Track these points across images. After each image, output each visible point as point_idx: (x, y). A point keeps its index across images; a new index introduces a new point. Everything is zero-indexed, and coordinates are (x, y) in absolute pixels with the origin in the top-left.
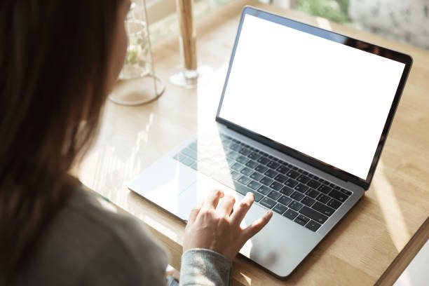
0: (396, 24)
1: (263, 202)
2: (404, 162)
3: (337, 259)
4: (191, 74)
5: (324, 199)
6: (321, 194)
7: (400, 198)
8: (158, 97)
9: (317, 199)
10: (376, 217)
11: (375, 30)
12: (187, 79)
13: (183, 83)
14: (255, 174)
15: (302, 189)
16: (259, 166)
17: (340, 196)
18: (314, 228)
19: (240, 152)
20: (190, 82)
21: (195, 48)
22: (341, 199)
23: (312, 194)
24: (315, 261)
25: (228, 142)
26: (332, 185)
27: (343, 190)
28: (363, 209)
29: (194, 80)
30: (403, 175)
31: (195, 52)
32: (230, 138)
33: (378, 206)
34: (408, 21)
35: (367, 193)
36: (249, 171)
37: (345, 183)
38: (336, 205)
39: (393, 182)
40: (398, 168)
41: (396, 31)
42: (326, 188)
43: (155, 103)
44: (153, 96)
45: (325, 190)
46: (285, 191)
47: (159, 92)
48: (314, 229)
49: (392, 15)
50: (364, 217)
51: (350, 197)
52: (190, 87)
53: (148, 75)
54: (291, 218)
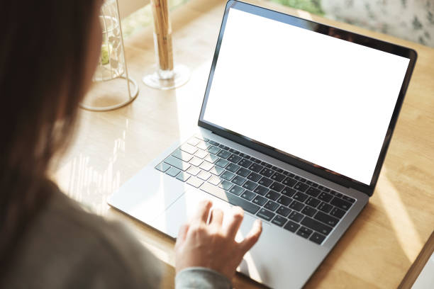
0: (372, 16)
1: (260, 214)
2: (407, 164)
3: (346, 273)
4: (166, 74)
5: (326, 208)
6: (323, 203)
7: (407, 204)
8: (133, 100)
9: (318, 208)
10: (383, 225)
11: (349, 22)
12: (162, 80)
13: (157, 84)
14: (247, 183)
15: (301, 197)
16: (252, 174)
17: (344, 204)
18: (318, 240)
19: (229, 159)
20: (166, 83)
21: (171, 45)
22: (345, 207)
23: (313, 203)
24: (323, 277)
25: (216, 149)
26: (333, 192)
27: (345, 197)
28: (368, 218)
29: (170, 81)
30: (407, 179)
31: (171, 50)
32: (217, 144)
33: (384, 214)
34: (385, 12)
35: (372, 200)
36: (241, 180)
37: (347, 189)
38: (340, 214)
39: (398, 186)
40: (401, 171)
41: (372, 23)
42: (327, 195)
43: (129, 106)
44: (127, 100)
45: (326, 198)
46: (283, 201)
47: (133, 96)
48: (319, 242)
49: (367, 6)
50: (370, 226)
51: (354, 204)
52: (165, 89)
53: (121, 77)
54: (292, 230)
